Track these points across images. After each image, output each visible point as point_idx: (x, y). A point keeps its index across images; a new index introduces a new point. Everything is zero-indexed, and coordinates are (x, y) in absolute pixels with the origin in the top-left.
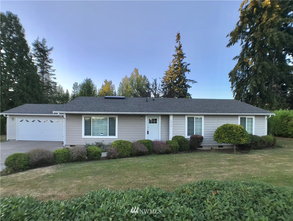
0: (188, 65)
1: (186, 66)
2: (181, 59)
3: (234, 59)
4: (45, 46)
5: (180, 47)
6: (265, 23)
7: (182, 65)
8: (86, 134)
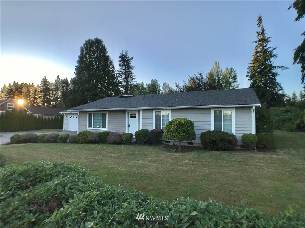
2: (265, 44)
4: (127, 57)
5: (263, 31)
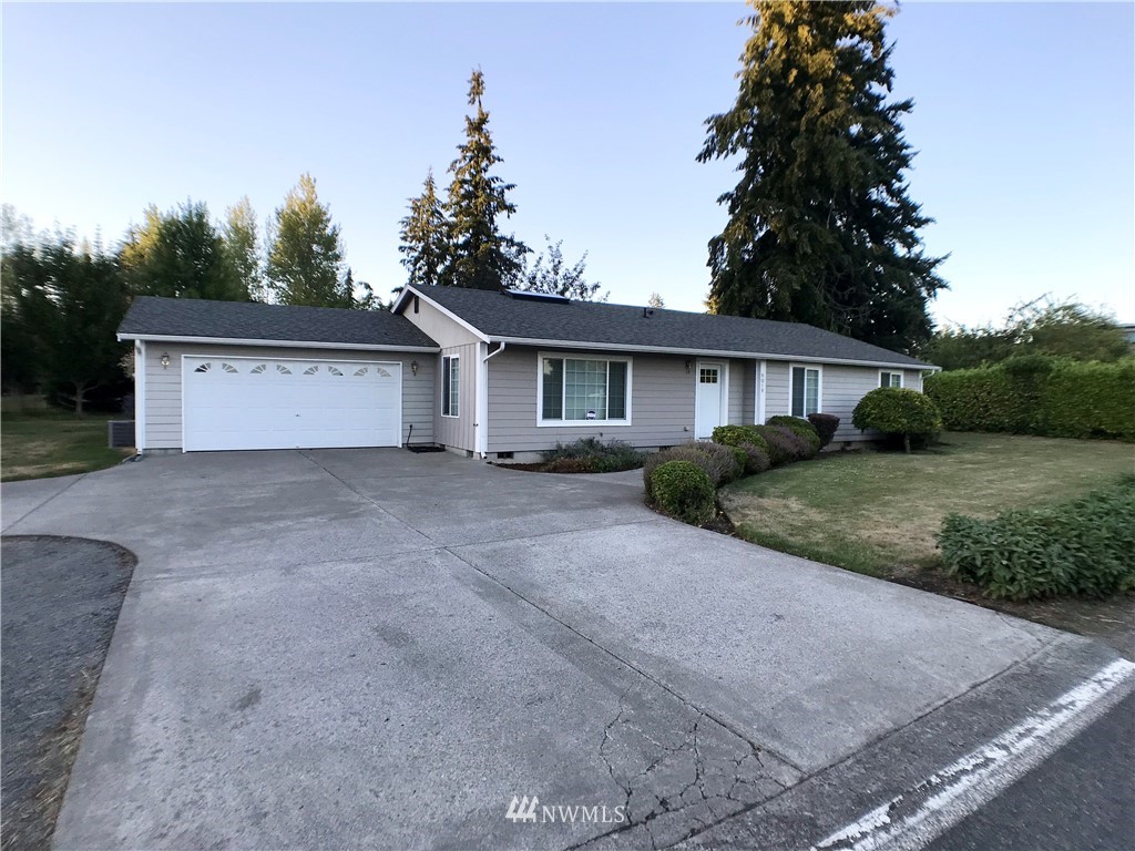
0: (508, 187)
1: (502, 192)
2: (483, 165)
3: (720, 200)
5: (483, 120)
6: (818, 118)
7: (488, 184)
8: (546, 416)
